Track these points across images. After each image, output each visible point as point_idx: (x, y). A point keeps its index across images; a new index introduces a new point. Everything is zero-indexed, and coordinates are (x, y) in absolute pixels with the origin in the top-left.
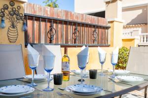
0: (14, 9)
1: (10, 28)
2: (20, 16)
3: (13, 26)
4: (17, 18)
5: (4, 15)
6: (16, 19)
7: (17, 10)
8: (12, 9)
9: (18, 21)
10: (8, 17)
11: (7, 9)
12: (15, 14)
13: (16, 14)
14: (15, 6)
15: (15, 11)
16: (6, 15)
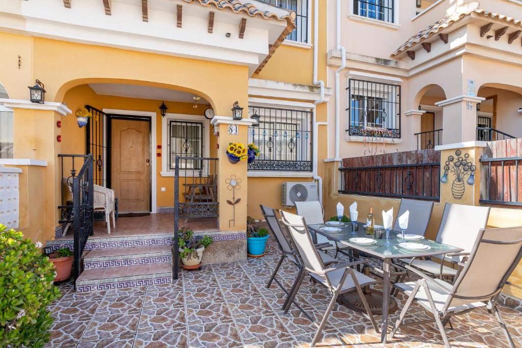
0: (460, 159)
1: (455, 182)
2: (468, 166)
3: (459, 179)
4: (464, 169)
5: (449, 168)
6: (462, 171)
7: (464, 159)
8: (458, 159)
9: (465, 172)
10: (453, 170)
11: (452, 161)
12: (461, 164)
13: (463, 165)
14: (462, 155)
15: (462, 160)
16: (450, 167)
